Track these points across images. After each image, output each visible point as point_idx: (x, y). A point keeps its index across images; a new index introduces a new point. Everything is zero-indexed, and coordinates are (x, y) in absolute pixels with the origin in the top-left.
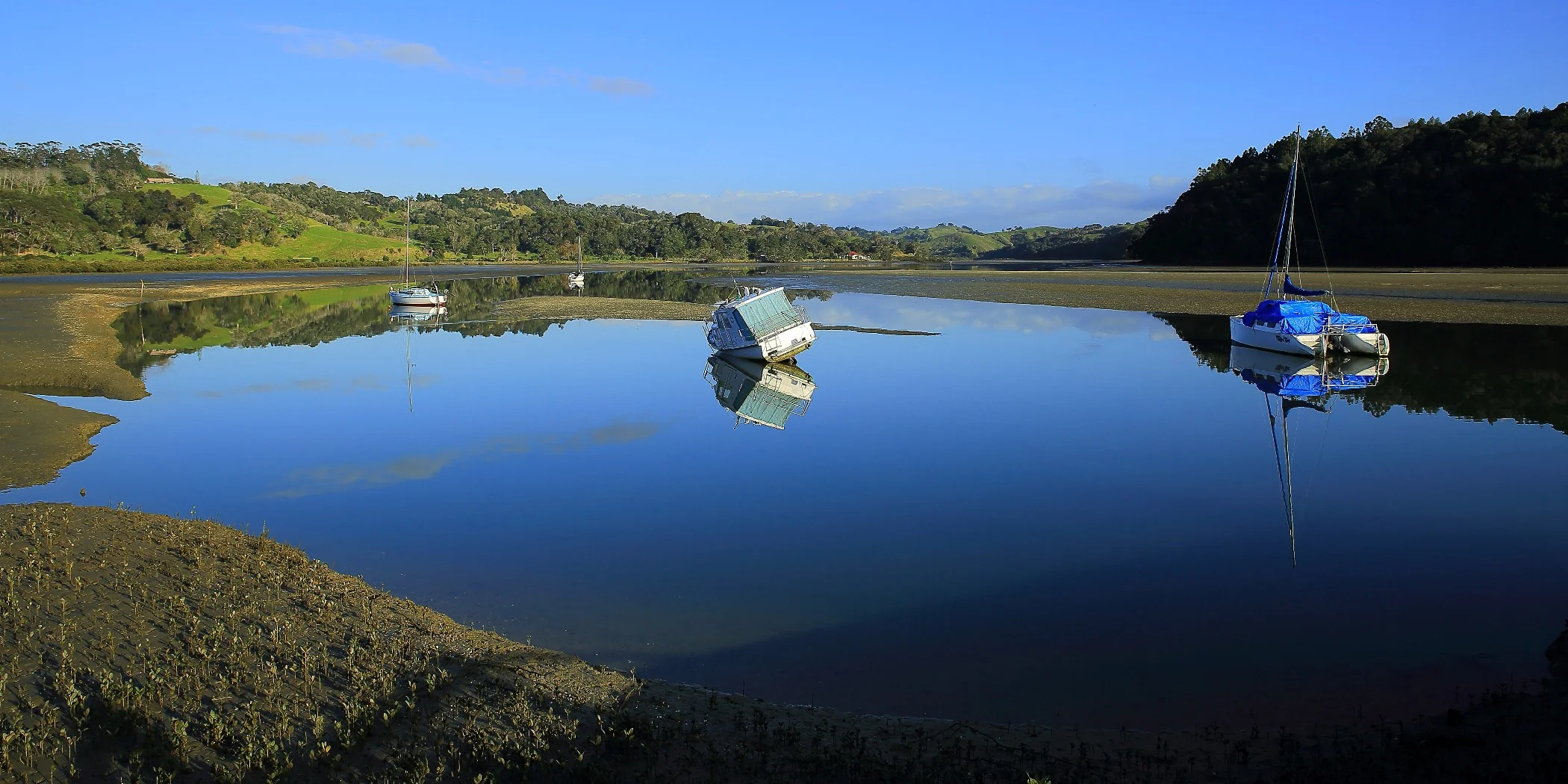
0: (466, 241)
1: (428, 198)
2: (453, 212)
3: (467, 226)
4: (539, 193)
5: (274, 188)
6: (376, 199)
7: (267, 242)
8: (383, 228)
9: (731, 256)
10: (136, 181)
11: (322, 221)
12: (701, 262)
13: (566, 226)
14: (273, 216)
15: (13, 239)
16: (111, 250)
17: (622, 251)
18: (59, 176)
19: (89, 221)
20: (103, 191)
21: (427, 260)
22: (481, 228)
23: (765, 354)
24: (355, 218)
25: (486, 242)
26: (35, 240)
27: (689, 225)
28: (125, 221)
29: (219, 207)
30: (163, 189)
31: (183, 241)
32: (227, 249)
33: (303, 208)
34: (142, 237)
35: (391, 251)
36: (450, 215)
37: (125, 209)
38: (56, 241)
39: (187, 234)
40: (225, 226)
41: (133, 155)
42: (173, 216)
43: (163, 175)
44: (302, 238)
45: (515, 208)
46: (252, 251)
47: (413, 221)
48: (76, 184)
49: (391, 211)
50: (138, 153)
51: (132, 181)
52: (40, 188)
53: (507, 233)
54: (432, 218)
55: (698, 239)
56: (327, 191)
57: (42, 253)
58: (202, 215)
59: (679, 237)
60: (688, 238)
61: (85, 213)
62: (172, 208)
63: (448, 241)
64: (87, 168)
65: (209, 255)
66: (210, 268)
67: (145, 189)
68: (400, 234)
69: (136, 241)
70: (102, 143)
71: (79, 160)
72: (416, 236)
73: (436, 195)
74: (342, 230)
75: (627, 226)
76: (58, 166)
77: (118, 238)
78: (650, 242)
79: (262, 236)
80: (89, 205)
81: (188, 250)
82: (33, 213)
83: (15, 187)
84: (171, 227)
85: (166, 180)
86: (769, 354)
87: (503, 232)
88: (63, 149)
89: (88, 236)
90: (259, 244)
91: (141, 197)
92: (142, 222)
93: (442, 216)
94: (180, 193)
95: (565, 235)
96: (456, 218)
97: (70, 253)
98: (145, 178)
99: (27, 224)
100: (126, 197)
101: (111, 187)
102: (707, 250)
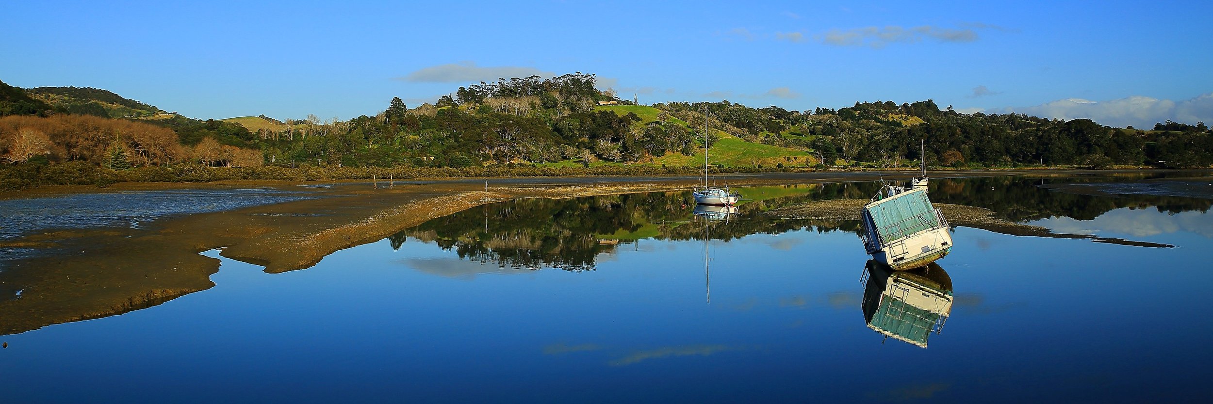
0: (855, 151)
1: (825, 111)
2: (847, 124)
3: (859, 137)
4: (930, 105)
5: (696, 106)
6: (780, 113)
7: (685, 152)
8: (785, 139)
9: (1126, 163)
10: (590, 104)
11: (734, 134)
12: (1089, 168)
13: (952, 135)
14: (690, 130)
15: (503, 151)
16: (570, 159)
17: (1008, 158)
18: (538, 102)
19: (556, 136)
20: (567, 113)
21: (817, 166)
22: (872, 137)
23: (890, 261)
24: (762, 131)
25: (877, 151)
26: (518, 151)
27: (1079, 131)
28: (581, 136)
29: (649, 124)
30: (609, 110)
31: (621, 152)
32: (654, 158)
33: (718, 123)
34: (592, 150)
35: (788, 159)
36: (844, 126)
37: (581, 126)
38: (531, 153)
39: (624, 145)
40: (653, 139)
41: (589, 84)
42: (615, 132)
43: (610, 99)
44: (715, 148)
45: (906, 119)
46: (673, 159)
47: (812, 132)
48: (549, 108)
49: (793, 124)
50: (593, 82)
51: (587, 104)
52: (525, 112)
53: (895, 142)
54: (828, 130)
55: (1089, 146)
56: (739, 108)
57: (522, 162)
58: (636, 130)
59: (1068, 144)
60: (1079, 144)
61: (554, 130)
62: (615, 125)
63: (840, 150)
64: (557, 95)
65: (640, 163)
66: (627, 173)
67: (596, 110)
68: (798, 143)
69: (588, 152)
70: (567, 75)
71: (552, 89)
72: (813, 145)
73: (833, 109)
74: (749, 141)
75: (1014, 133)
76: (538, 94)
77: (575, 150)
78: (1037, 149)
79: (682, 147)
80: (557, 124)
81: (624, 159)
82: (517, 131)
83: (509, 111)
84: (613, 140)
85: (612, 102)
86: (895, 261)
87: (892, 141)
88: (541, 81)
89: (554, 148)
90: (680, 154)
91: (593, 116)
92: (594, 137)
93: (837, 127)
94: (621, 112)
95: (951, 144)
96: (849, 129)
97: (541, 162)
98: (597, 101)
99: (513, 139)
100: (583, 117)
101: (572, 109)
102: (1098, 156)
